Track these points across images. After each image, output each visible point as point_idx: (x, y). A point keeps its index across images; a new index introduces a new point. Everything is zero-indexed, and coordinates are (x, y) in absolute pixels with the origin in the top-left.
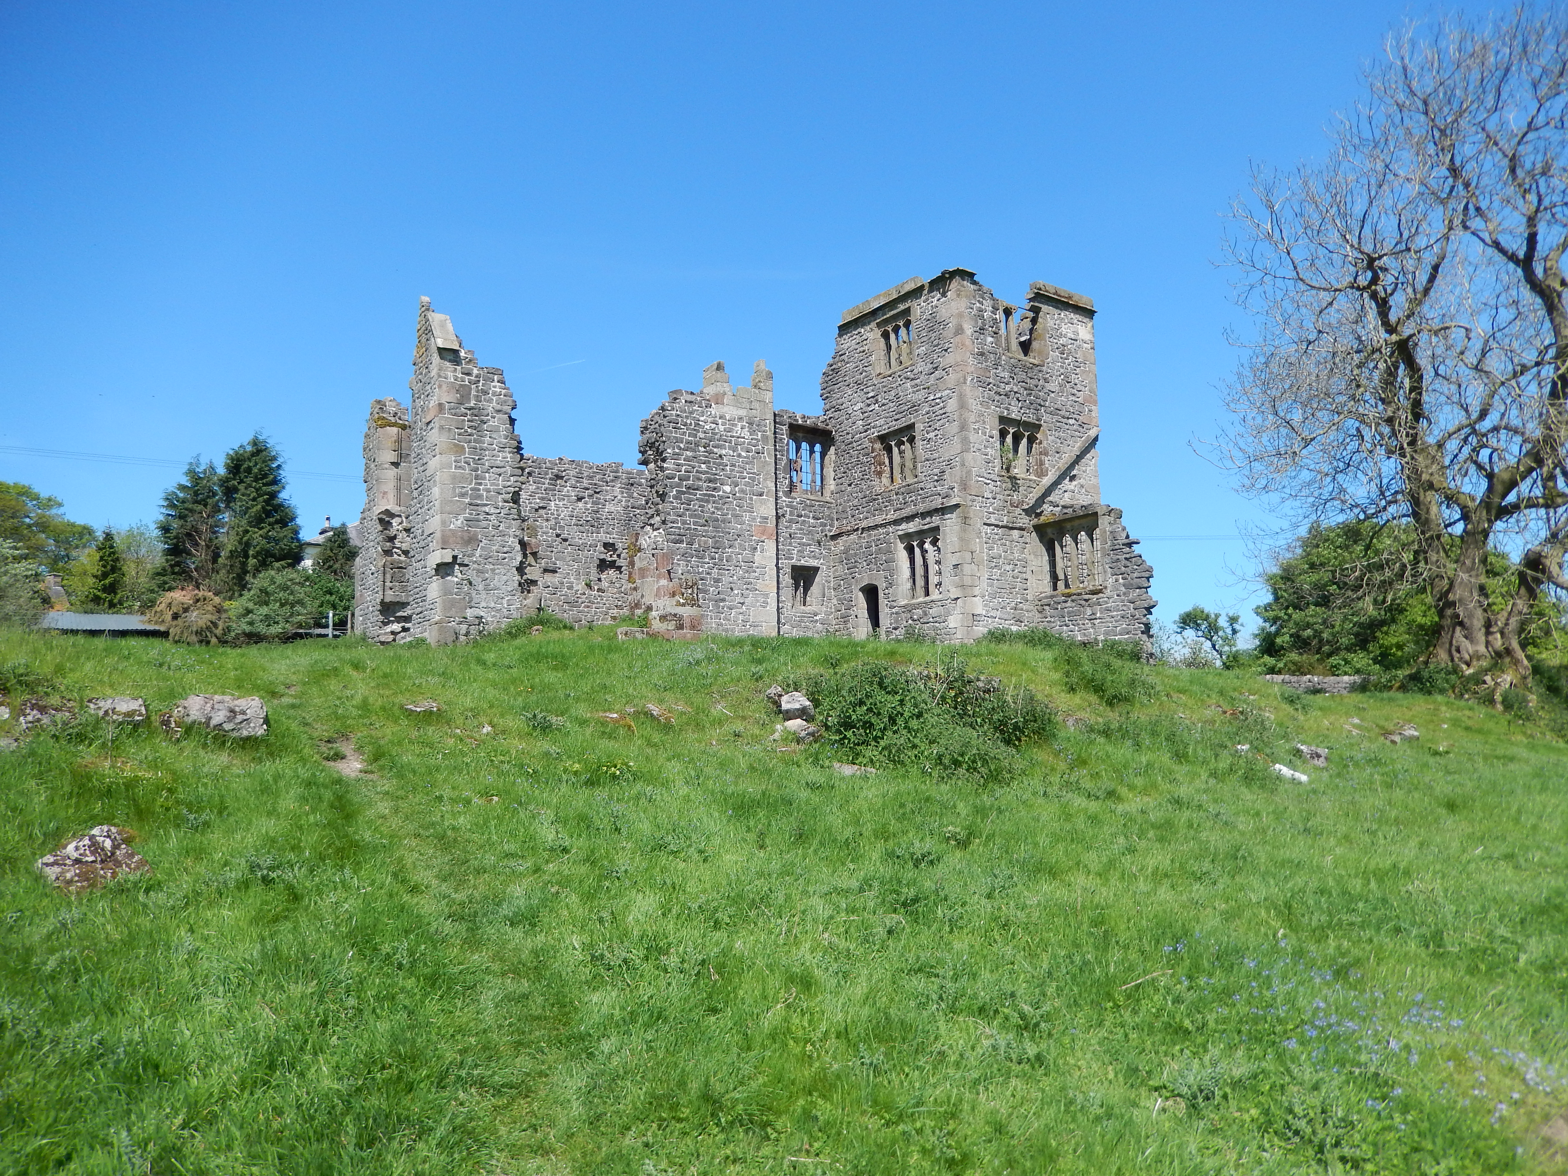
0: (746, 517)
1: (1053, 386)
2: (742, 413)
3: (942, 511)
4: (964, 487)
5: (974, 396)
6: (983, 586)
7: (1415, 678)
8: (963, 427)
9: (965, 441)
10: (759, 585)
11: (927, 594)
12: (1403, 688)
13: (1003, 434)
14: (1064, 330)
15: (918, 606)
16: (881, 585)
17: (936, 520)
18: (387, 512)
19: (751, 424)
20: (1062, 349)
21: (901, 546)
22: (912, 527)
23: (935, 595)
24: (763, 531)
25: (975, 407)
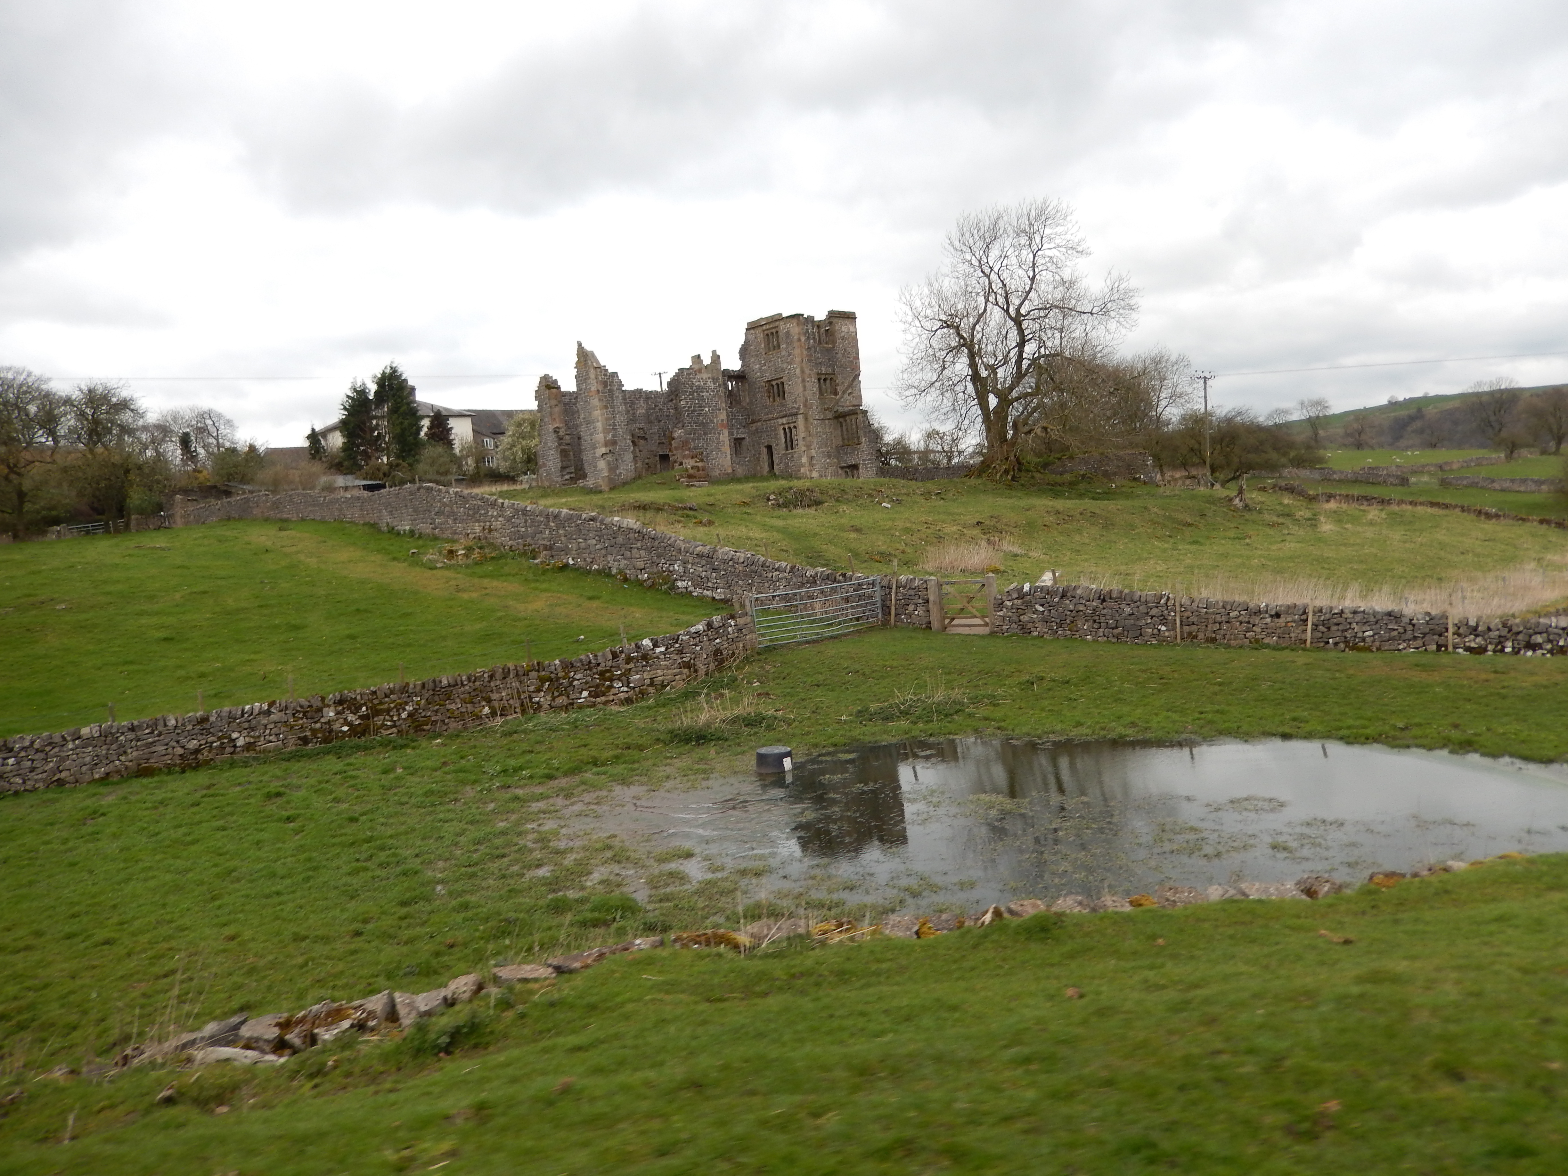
0: (715, 420)
1: (840, 355)
2: (710, 375)
3: (797, 414)
4: (805, 405)
5: (806, 366)
6: (815, 445)
8: (803, 379)
9: (804, 385)
10: (723, 449)
11: (792, 449)
13: (819, 380)
14: (843, 329)
15: (789, 454)
16: (774, 445)
17: (794, 419)
18: (557, 427)
19: (713, 379)
20: (843, 338)
21: (780, 429)
23: (796, 449)
24: (722, 425)
25: (807, 372)
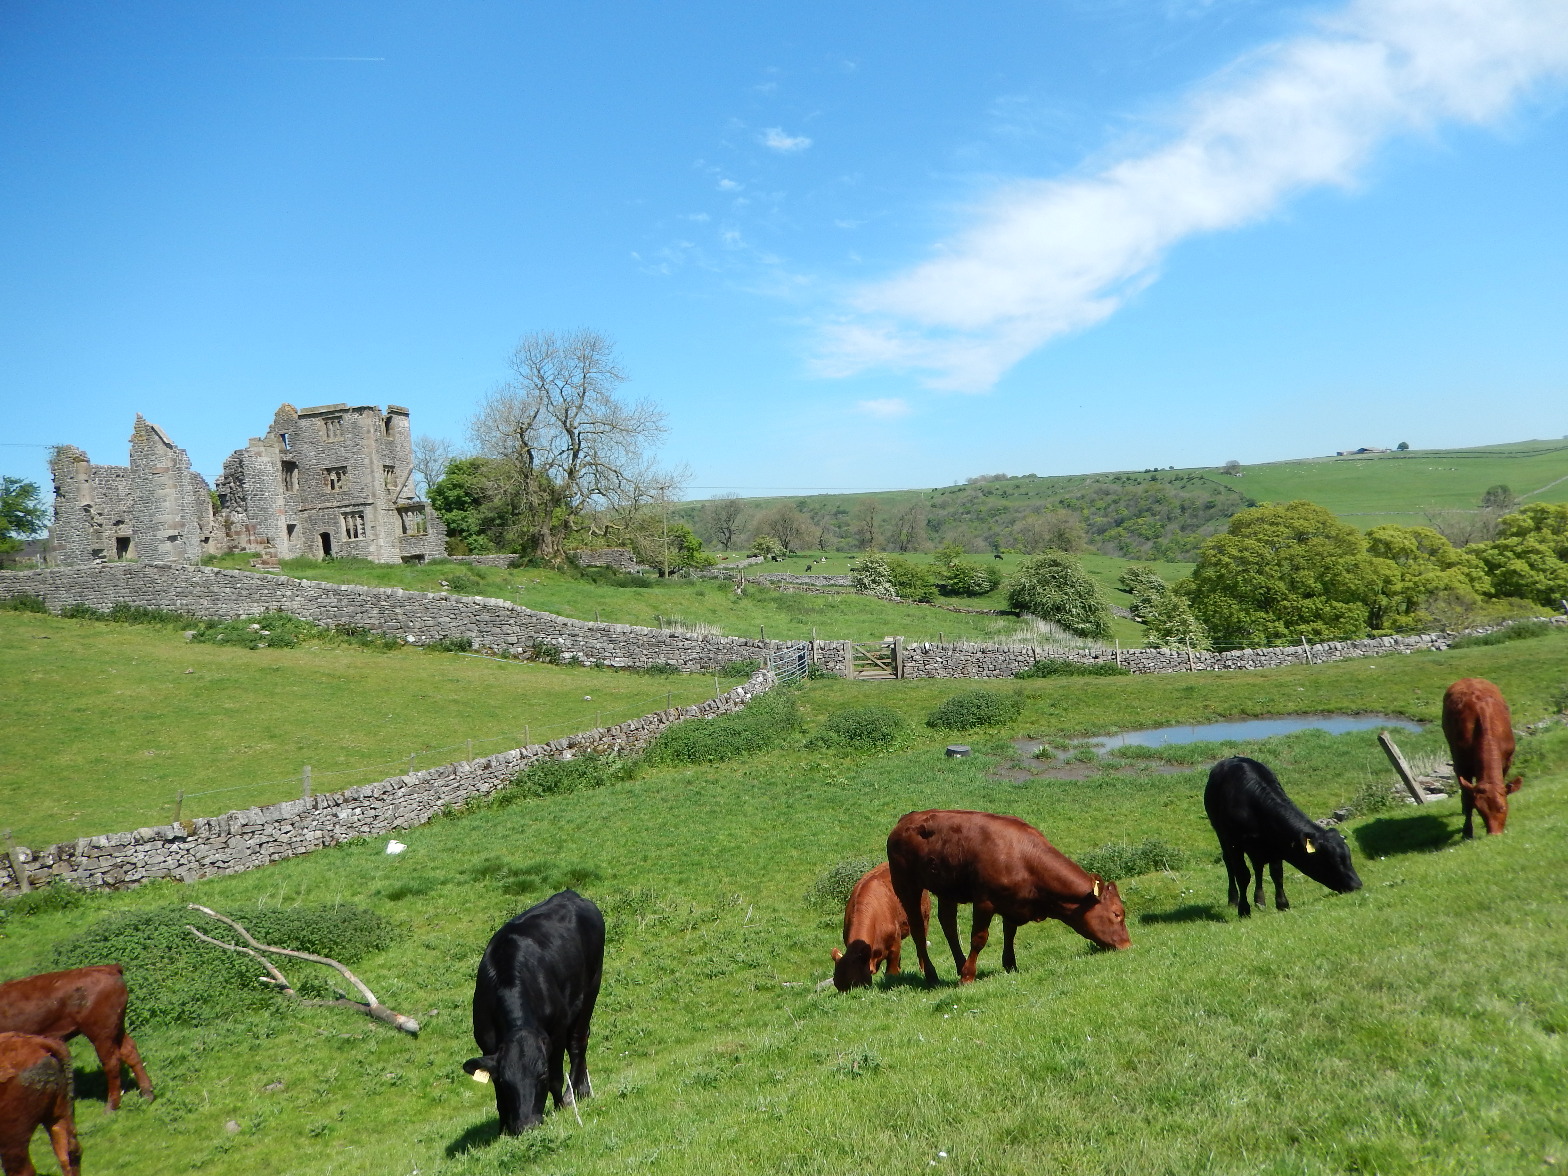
0: (275, 505)
1: (398, 448)
2: (269, 459)
3: (365, 505)
4: (374, 495)
5: (375, 457)
7: (530, 561)
8: (372, 472)
9: (373, 477)
10: (281, 535)
11: (356, 538)
12: (527, 566)
13: (384, 471)
14: (399, 424)
15: (351, 542)
16: (332, 534)
17: (361, 508)
18: (88, 505)
19: (273, 464)
20: (399, 432)
21: (342, 517)
22: (348, 510)
23: (361, 538)
24: (280, 511)
25: (375, 462)
